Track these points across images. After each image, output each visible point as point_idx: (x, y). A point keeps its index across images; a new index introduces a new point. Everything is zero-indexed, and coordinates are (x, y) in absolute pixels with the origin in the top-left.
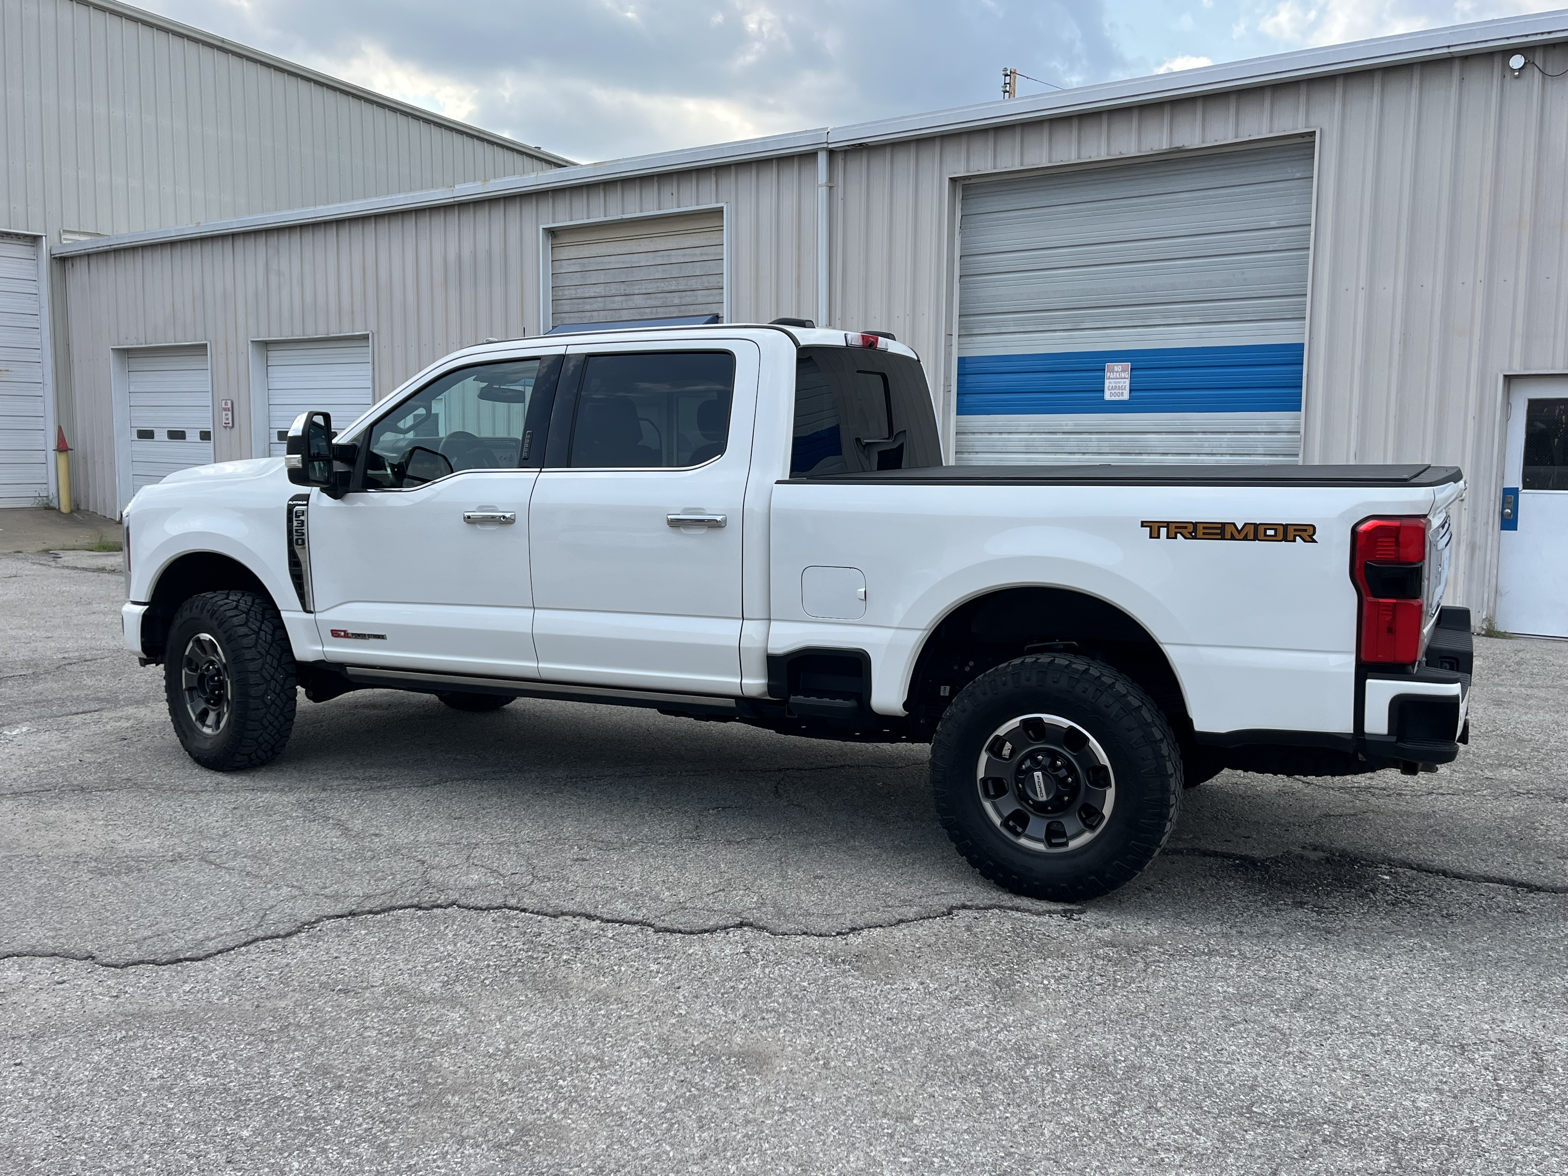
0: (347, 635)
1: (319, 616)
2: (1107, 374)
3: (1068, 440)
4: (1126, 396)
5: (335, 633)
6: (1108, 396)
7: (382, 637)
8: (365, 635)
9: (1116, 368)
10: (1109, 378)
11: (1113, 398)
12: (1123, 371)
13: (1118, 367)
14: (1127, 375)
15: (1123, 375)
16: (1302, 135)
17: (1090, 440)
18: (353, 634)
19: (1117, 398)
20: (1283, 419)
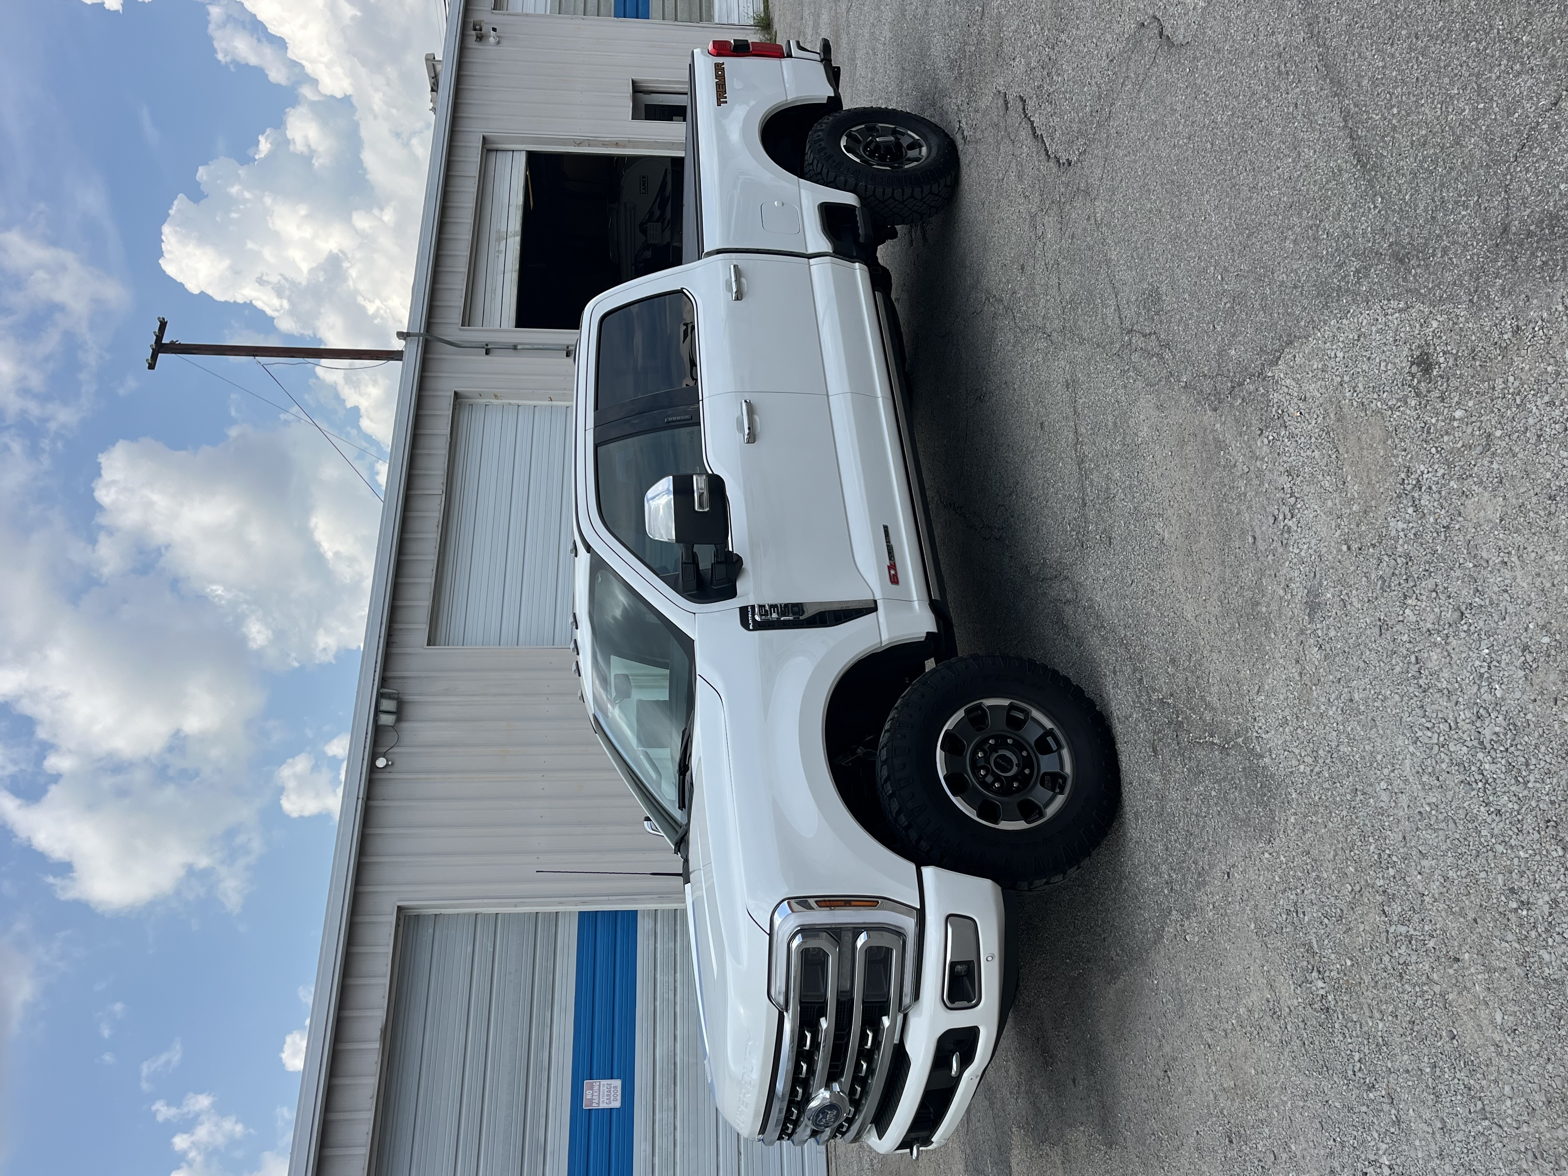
0: (892, 566)
1: (878, 596)
2: (595, 1106)
3: (661, 1148)
4: (617, 1083)
5: (894, 580)
6: (617, 1104)
7: (886, 528)
8: (888, 546)
9: (589, 1097)
10: (598, 1104)
11: (619, 1098)
12: (592, 1088)
13: (588, 1094)
14: (596, 1083)
15: (596, 1088)
16: (398, 918)
17: (662, 1120)
18: (890, 559)
19: (619, 1093)
20: (643, 927)
